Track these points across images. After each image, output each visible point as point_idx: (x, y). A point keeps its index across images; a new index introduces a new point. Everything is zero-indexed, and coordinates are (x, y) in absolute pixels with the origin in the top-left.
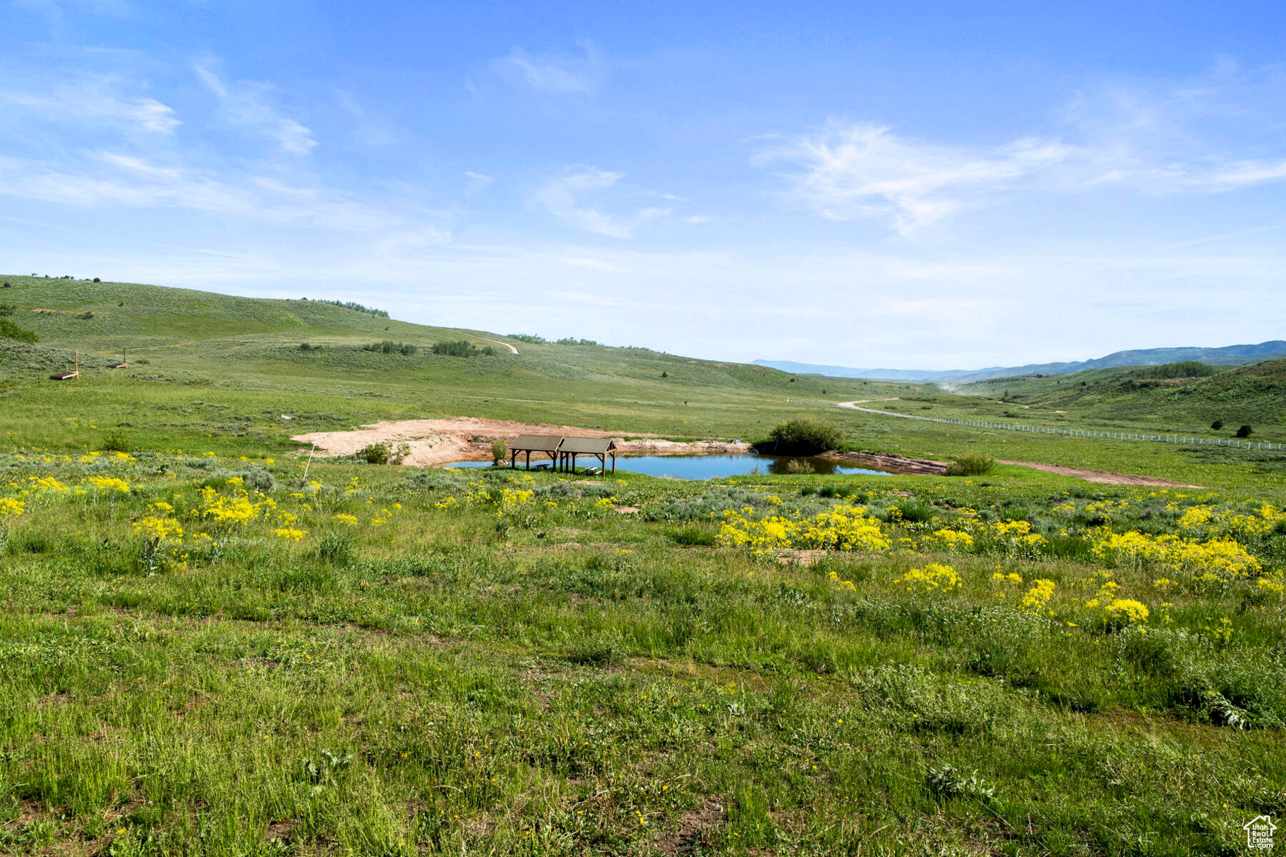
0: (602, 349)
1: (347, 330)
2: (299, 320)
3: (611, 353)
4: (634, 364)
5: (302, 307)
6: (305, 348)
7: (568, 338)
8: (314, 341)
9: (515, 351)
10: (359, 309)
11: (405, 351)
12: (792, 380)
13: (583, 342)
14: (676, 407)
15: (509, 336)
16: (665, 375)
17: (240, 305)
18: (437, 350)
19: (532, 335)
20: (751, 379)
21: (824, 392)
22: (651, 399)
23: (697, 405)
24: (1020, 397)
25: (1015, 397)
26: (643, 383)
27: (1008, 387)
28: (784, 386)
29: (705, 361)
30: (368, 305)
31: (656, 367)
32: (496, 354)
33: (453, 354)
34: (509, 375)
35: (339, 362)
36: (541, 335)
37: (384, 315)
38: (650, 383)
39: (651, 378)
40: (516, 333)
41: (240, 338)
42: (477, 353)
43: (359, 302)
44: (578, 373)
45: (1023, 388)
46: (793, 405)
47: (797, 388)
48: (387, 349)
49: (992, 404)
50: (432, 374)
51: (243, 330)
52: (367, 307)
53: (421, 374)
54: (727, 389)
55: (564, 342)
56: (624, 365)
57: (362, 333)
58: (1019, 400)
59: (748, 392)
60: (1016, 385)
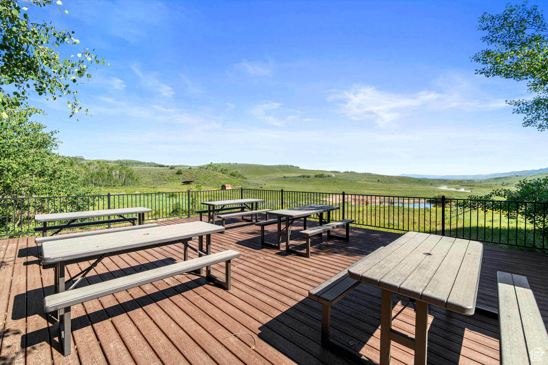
0: (357, 174)
1: (291, 172)
2: (279, 170)
3: (360, 175)
4: (368, 178)
5: (280, 167)
6: (285, 177)
7: (347, 171)
8: (286, 175)
9: (334, 176)
10: (293, 166)
11: (308, 177)
12: (419, 181)
13: (351, 172)
14: (387, 190)
15: (331, 171)
16: (379, 181)
17: (266, 167)
18: (316, 176)
19: (337, 171)
20: (405, 181)
21: (431, 184)
22: (378, 188)
23: (393, 189)
24: (509, 184)
25: (508, 184)
26: (373, 183)
27: (503, 180)
28: (417, 183)
29: (389, 176)
30: (295, 165)
31: (375, 178)
32: (331, 177)
33: (320, 177)
34: (335, 182)
35: (293, 181)
36: (340, 171)
37: (299, 167)
38: (375, 183)
39: (375, 182)
40: (333, 170)
41: (269, 175)
42: (326, 177)
43: (293, 165)
44: (354, 181)
45: (510, 180)
46: (423, 189)
47: (422, 183)
48: (304, 177)
49: (497, 187)
50: (316, 183)
51: (268, 173)
52: (294, 166)
53: (313, 183)
54: (399, 184)
55: (346, 172)
56: (366, 178)
57: (295, 172)
58: (509, 185)
59: (406, 185)
60: (507, 179)
